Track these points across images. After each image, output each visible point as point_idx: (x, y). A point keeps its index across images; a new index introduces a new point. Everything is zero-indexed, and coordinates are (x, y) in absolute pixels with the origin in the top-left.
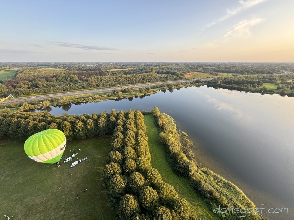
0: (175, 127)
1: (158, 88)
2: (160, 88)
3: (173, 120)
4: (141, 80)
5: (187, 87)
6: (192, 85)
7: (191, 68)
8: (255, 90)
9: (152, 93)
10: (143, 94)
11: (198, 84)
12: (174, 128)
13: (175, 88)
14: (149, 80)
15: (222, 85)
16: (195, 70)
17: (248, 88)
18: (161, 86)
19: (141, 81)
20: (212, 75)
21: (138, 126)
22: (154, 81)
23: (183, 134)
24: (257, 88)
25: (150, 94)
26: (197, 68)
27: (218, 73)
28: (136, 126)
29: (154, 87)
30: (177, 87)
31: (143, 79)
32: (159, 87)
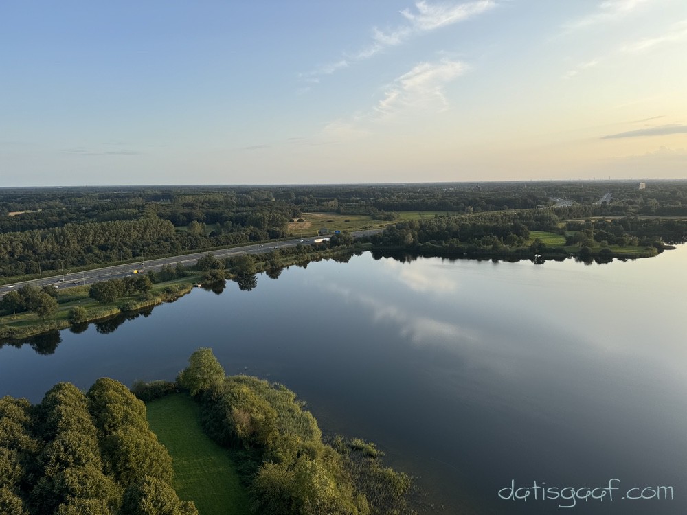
0: (314, 426)
1: (185, 276)
2: (192, 275)
3: (293, 395)
4: (97, 251)
5: (304, 265)
6: (323, 254)
7: (297, 202)
8: (518, 251)
9: (159, 300)
10: (116, 311)
11: (343, 248)
12: (308, 433)
13: (261, 272)
14: (133, 248)
15: (419, 246)
16: (316, 207)
17: (495, 247)
18: (198, 267)
19: (96, 255)
20: (376, 219)
21: (127, 461)
22: (158, 253)
23: (355, 449)
24: (518, 246)
25: (153, 306)
26: (319, 201)
27: (394, 213)
28: (114, 468)
29: (166, 276)
30: (269, 266)
31: (103, 248)
32: (189, 272)
